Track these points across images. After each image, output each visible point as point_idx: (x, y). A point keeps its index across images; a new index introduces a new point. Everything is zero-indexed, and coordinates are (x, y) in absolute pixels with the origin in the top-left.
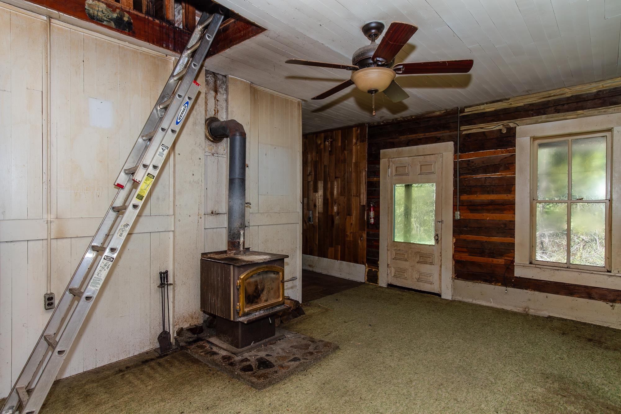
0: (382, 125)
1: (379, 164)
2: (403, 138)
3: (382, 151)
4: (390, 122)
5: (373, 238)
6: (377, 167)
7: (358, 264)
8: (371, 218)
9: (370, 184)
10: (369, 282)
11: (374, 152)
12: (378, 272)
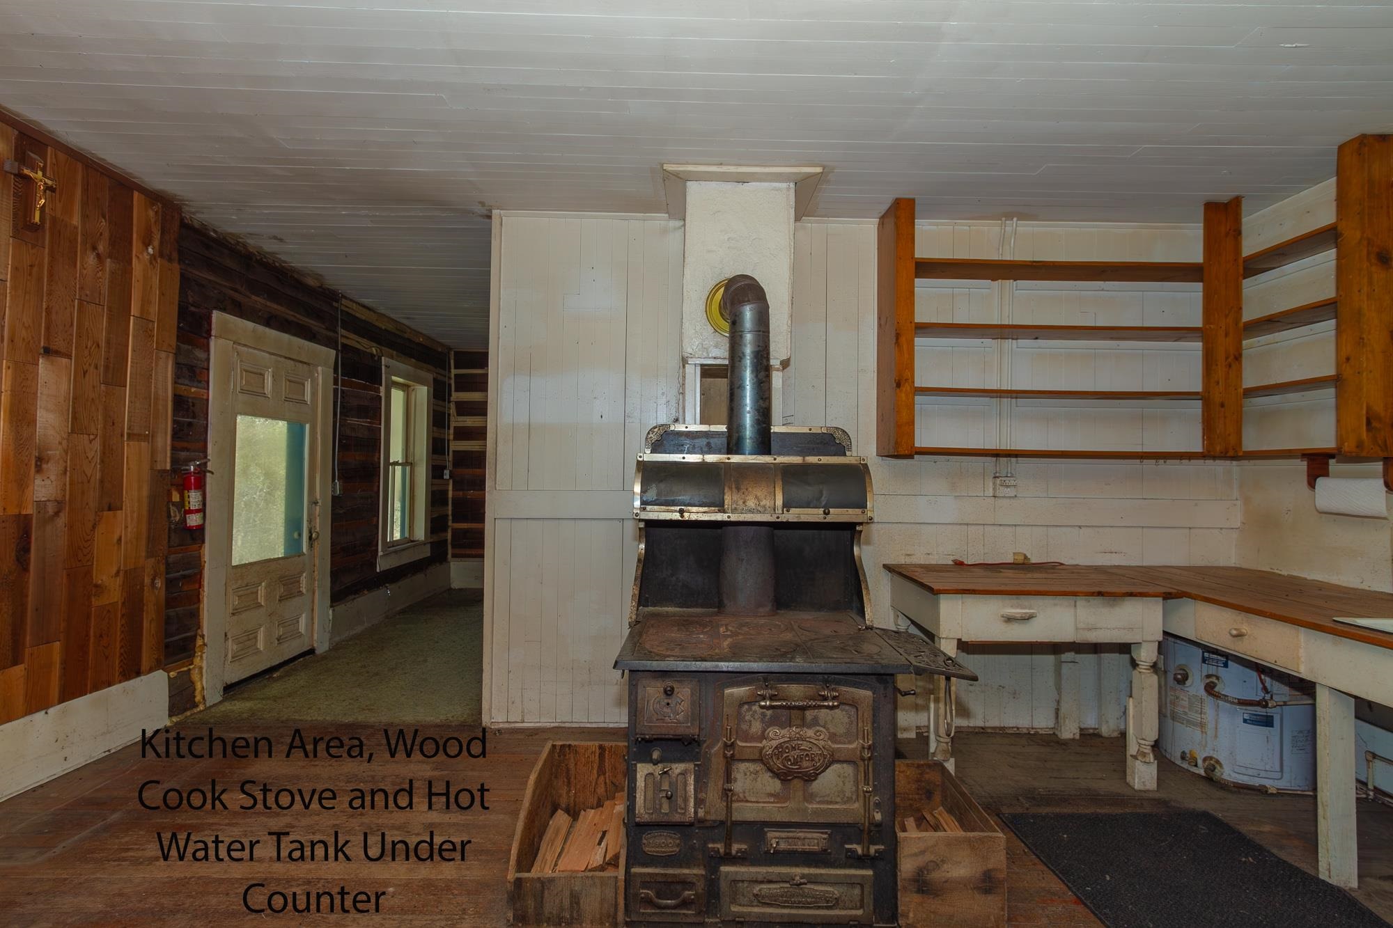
1: (206, 347)
2: (259, 302)
3: (215, 314)
5: (181, 573)
6: (199, 356)
7: (142, 677)
8: (190, 512)
9: (180, 402)
10: (175, 717)
11: (192, 309)
12: (192, 672)
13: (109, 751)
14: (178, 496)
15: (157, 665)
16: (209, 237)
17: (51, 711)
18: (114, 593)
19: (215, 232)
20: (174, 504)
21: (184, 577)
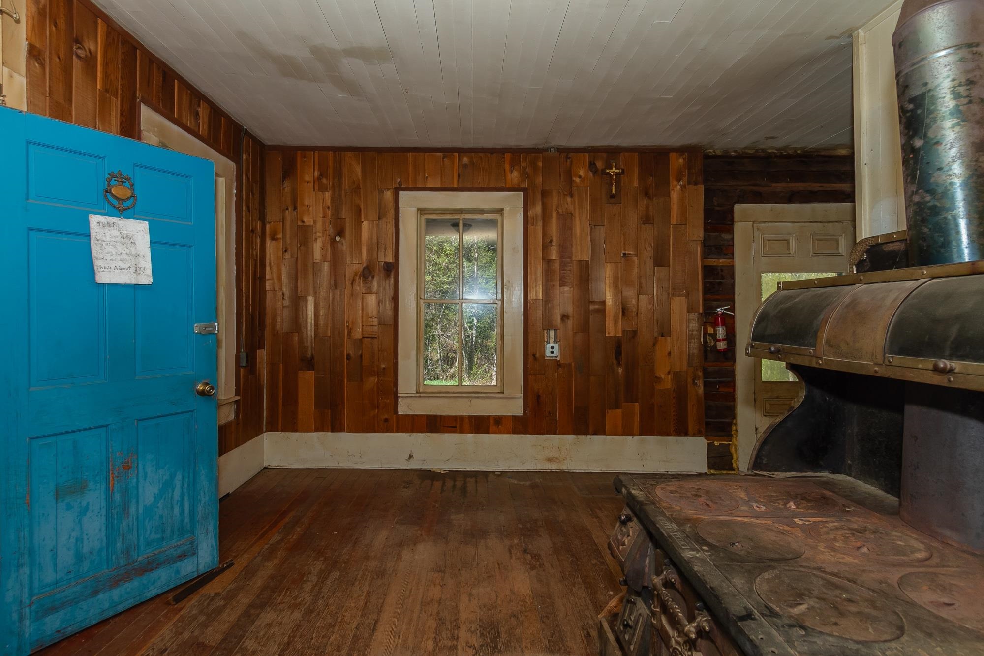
0: (735, 157)
1: (731, 231)
2: (779, 187)
3: (737, 207)
4: (750, 154)
5: (718, 379)
6: (725, 237)
7: (689, 437)
8: (719, 340)
9: (709, 271)
10: (713, 470)
11: (718, 208)
12: (730, 446)
13: (667, 472)
14: (712, 330)
15: (698, 433)
16: (732, 157)
17: (635, 437)
18: (668, 383)
19: (735, 151)
20: (710, 335)
21: (720, 382)
